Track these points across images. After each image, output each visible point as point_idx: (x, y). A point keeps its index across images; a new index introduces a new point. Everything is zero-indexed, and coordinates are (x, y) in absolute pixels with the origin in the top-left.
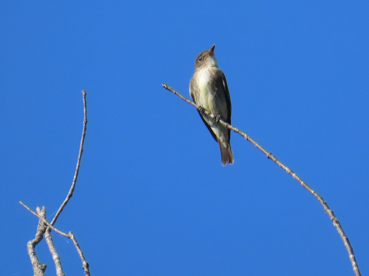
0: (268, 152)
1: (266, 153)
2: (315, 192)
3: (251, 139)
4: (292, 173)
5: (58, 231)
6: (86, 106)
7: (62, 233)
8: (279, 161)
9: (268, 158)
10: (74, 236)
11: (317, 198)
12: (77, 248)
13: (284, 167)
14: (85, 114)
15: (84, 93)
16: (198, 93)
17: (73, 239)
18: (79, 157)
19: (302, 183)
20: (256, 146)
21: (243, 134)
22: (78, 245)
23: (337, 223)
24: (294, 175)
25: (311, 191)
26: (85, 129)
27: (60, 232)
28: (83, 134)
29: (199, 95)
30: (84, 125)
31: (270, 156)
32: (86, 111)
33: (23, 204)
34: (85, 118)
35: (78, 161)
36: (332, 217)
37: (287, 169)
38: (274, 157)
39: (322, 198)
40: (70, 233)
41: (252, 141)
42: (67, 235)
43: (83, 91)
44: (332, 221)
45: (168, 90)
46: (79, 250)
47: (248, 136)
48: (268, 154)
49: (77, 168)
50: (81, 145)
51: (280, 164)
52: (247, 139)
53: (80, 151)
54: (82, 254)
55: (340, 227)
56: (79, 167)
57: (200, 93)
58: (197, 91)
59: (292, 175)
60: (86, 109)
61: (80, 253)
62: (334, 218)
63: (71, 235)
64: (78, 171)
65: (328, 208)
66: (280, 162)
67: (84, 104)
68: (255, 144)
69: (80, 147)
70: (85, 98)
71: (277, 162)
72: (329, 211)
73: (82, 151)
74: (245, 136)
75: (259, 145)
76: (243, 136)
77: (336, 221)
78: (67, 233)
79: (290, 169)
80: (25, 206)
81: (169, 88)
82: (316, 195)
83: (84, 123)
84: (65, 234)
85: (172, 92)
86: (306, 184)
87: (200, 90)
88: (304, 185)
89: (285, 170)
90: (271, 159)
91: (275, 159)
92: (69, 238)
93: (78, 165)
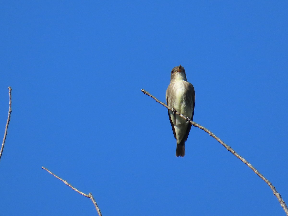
0: (228, 146)
1: (226, 146)
2: (266, 179)
3: (214, 135)
4: (248, 163)
5: (79, 192)
6: (11, 99)
7: (83, 194)
8: (236, 153)
9: (228, 150)
10: (93, 197)
11: (267, 183)
12: (96, 206)
13: (241, 158)
14: (10, 105)
15: (10, 89)
16: (174, 99)
17: (92, 199)
18: (4, 138)
19: (256, 171)
20: (218, 140)
21: (207, 131)
22: (96, 204)
23: (284, 204)
24: (249, 165)
25: (263, 178)
26: (10, 117)
27: (82, 193)
28: (8, 120)
29: (174, 101)
30: (9, 114)
31: (229, 149)
32: (11, 103)
33: (46, 169)
34: (10, 108)
35: (3, 141)
36: (280, 199)
37: (243, 160)
38: (233, 150)
39: (271, 184)
40: (90, 194)
41: (215, 137)
42: (88, 196)
43: (9, 87)
44: (280, 202)
45: (146, 94)
46: (97, 208)
47: (211, 133)
48: (228, 148)
49: (2, 147)
50: (6, 129)
51: (238, 156)
52: (211, 135)
53: (5, 134)
54: (100, 211)
55: (286, 207)
56: (4, 146)
57: (176, 100)
58: (173, 97)
59: (247, 165)
60: (11, 101)
61: (98, 210)
62: (282, 199)
63: (91, 196)
64: (3, 149)
65: (277, 192)
66: (238, 154)
67: (10, 98)
68: (217, 139)
69: (5, 131)
70: (11, 93)
71: (235, 154)
72: (277, 194)
73: (7, 134)
74: (210, 132)
75: (220, 140)
76: (208, 133)
77: (283, 202)
78: (88, 194)
79: (246, 160)
80: (47, 170)
81: (146, 92)
82: (267, 181)
83: (9, 112)
84: (85, 195)
85: (149, 96)
86: (259, 172)
87: (176, 97)
88: (258, 173)
89: (242, 160)
90: (230, 151)
91: (233, 152)
92: (89, 198)
93: (3, 144)
